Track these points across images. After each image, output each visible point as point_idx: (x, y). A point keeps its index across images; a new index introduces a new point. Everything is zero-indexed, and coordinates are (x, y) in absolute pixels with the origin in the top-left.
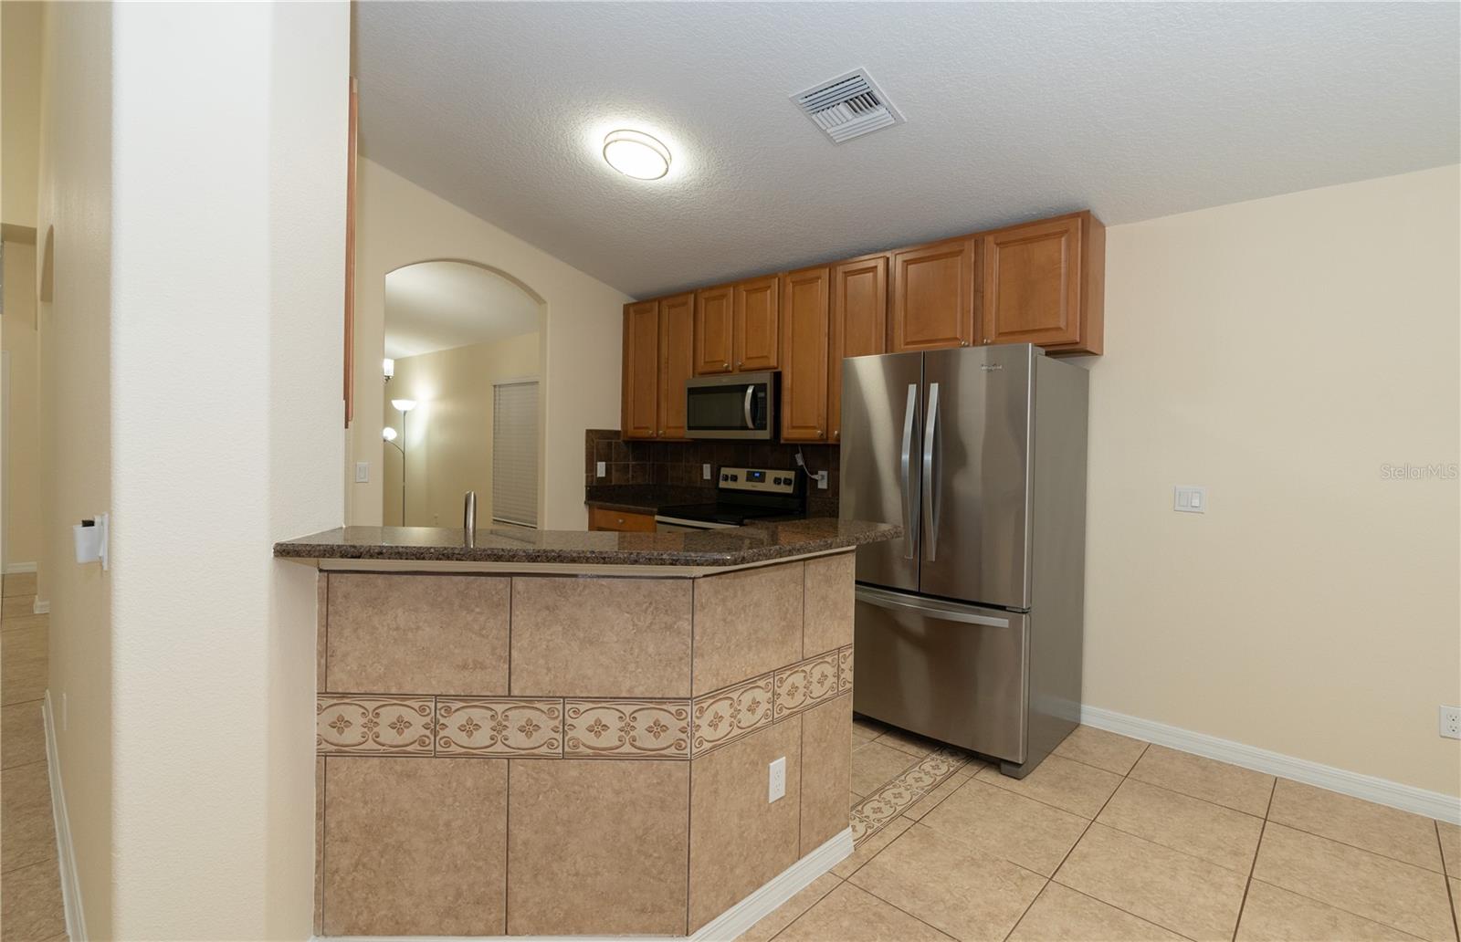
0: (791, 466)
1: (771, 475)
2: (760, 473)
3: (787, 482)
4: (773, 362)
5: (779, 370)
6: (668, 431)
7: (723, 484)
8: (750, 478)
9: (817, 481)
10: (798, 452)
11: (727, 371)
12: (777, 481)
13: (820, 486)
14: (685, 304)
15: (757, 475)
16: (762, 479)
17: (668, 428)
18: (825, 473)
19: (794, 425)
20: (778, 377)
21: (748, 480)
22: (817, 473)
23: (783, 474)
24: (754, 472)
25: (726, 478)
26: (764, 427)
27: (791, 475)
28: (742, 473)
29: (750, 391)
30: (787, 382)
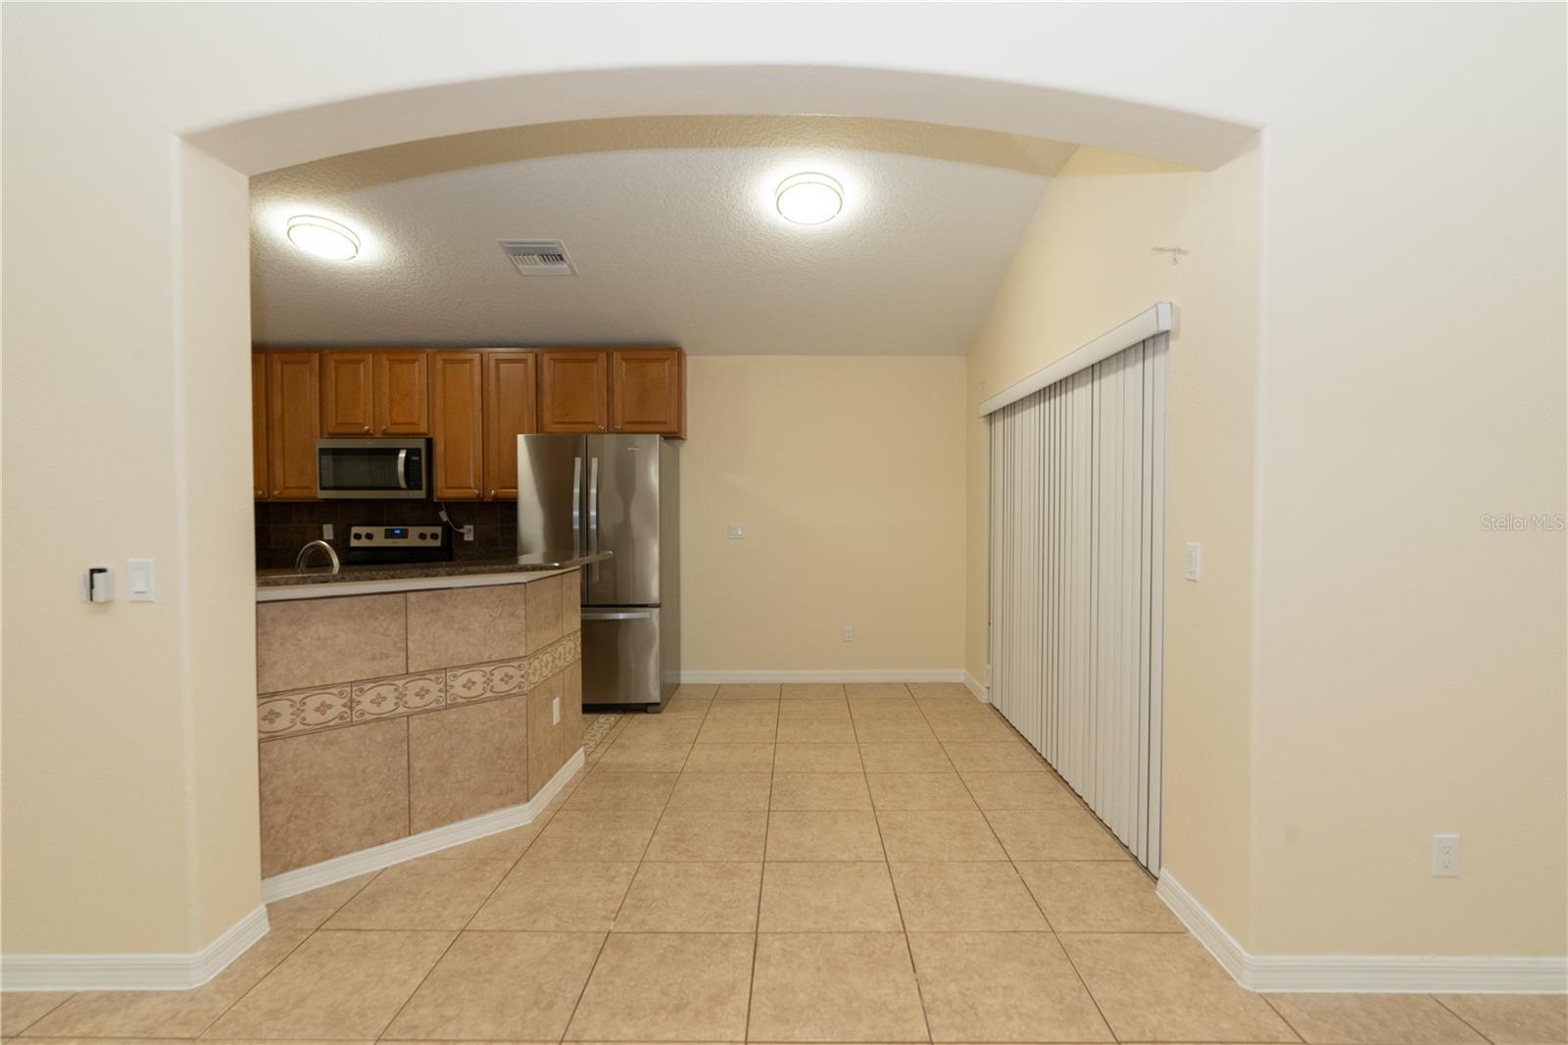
0: (437, 522)
1: (414, 532)
2: (401, 530)
3: (434, 536)
4: (423, 429)
5: (430, 436)
6: (286, 492)
7: (354, 543)
8: (389, 535)
9: (463, 534)
10: (442, 510)
11: (367, 435)
12: (422, 536)
13: (466, 538)
14: (308, 361)
15: (398, 532)
16: (404, 535)
17: (286, 488)
18: (471, 527)
19: (449, 485)
20: (430, 443)
21: (386, 537)
22: (463, 528)
23: (428, 530)
24: (394, 530)
25: (358, 537)
26: (420, 488)
27: (438, 530)
28: (378, 532)
29: (402, 455)
30: (439, 448)
